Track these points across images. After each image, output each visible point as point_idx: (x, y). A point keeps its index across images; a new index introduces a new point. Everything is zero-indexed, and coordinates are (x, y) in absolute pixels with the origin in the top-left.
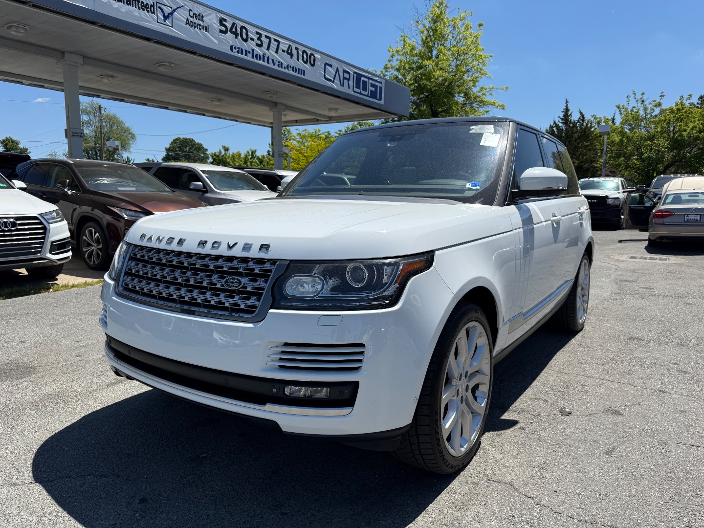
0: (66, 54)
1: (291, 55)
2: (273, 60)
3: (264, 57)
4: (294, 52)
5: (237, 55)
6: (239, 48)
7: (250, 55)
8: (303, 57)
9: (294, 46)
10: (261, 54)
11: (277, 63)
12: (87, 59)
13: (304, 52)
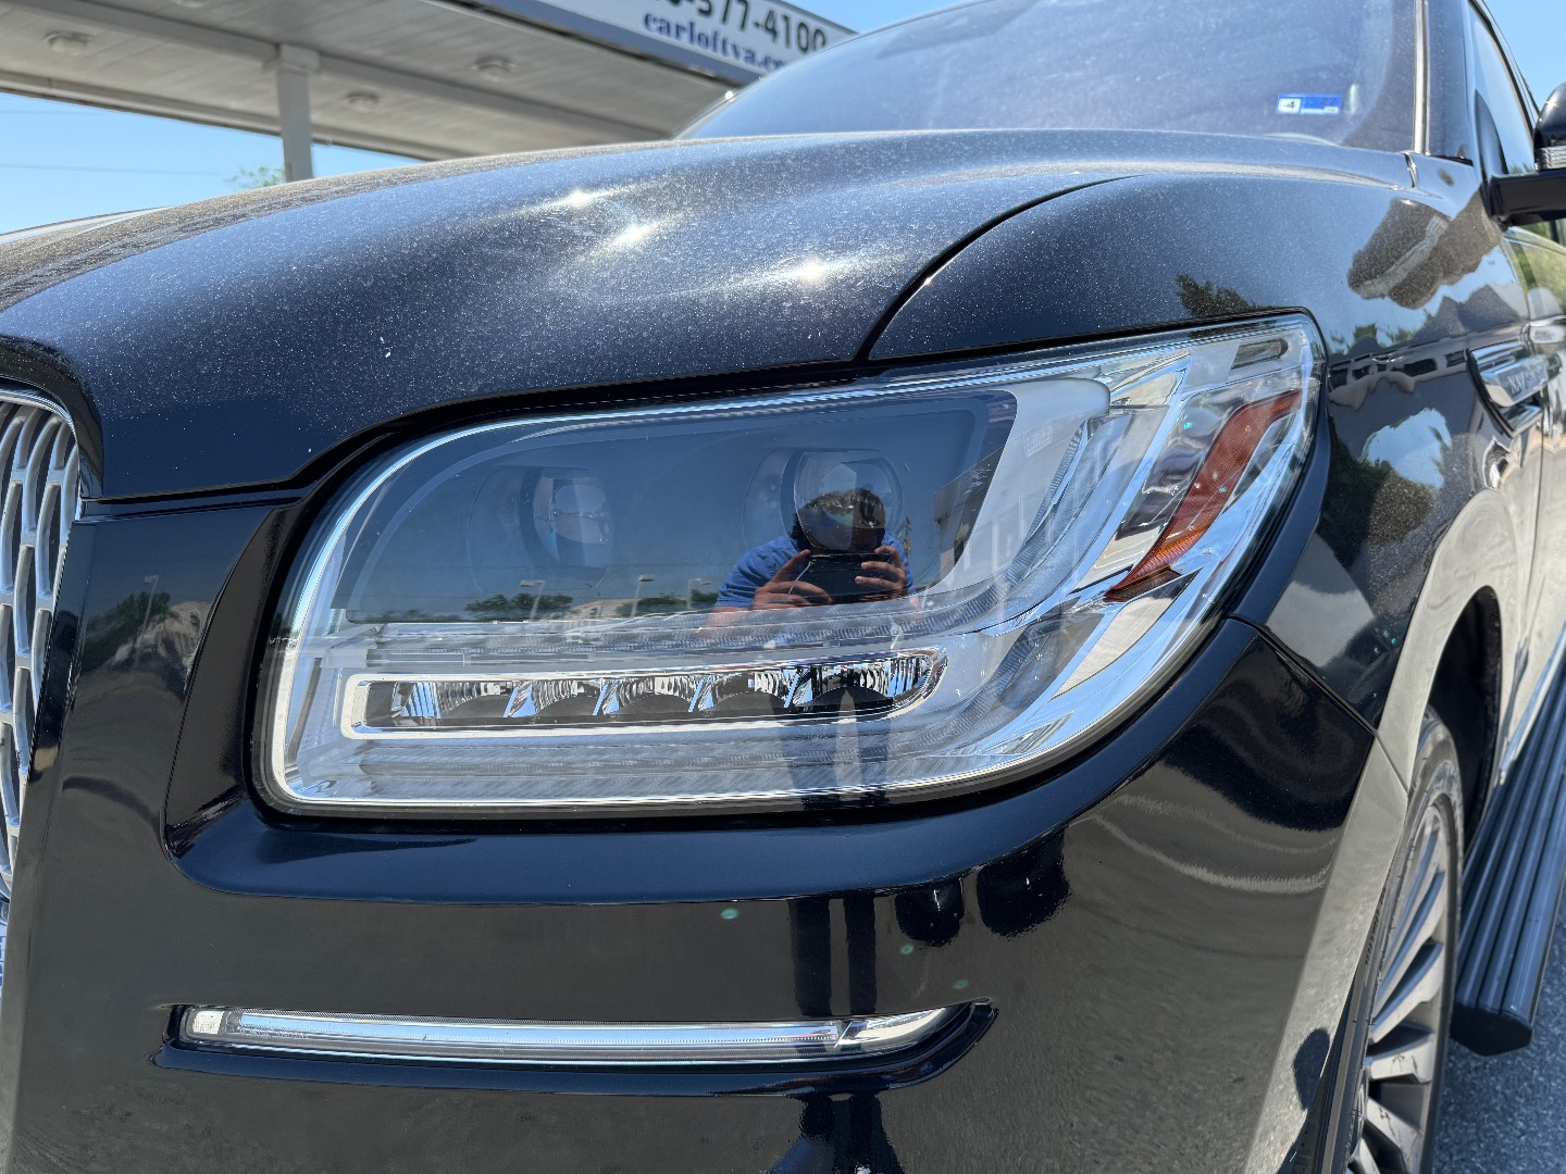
0: (286, 49)
1: (773, 32)
2: (734, 47)
3: (715, 39)
4: (781, 26)
5: (656, 35)
6: (662, 20)
7: (685, 36)
8: (799, 37)
9: (780, 11)
10: (710, 34)
11: (743, 54)
12: (331, 59)
13: (802, 25)
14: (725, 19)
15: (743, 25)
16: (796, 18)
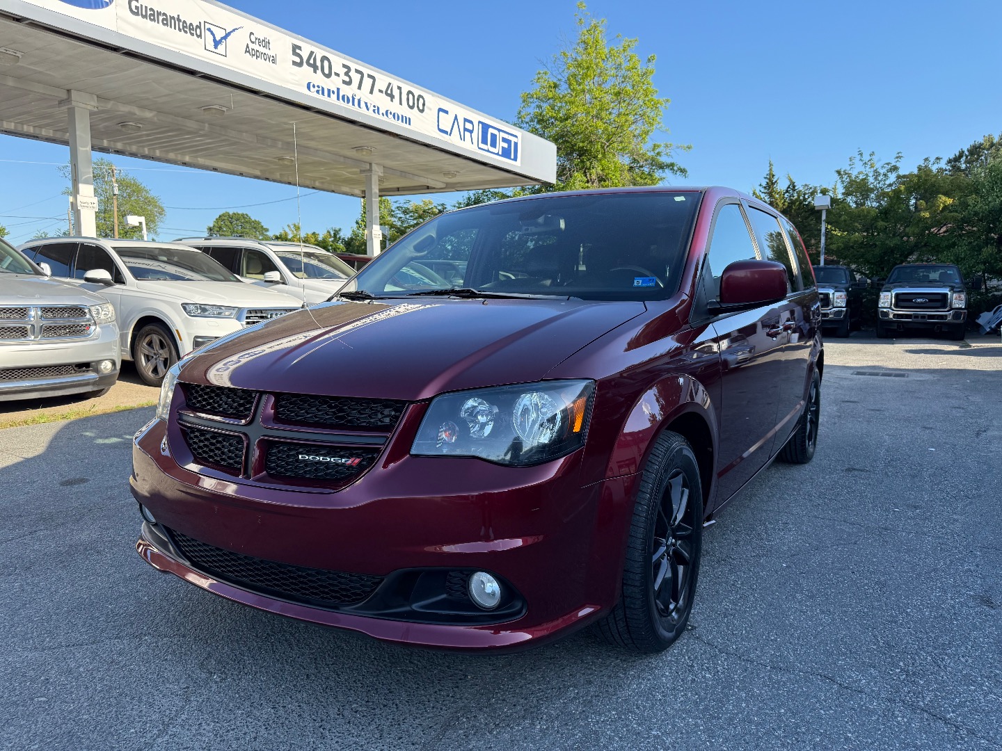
0: (72, 91)
1: (392, 97)
2: (366, 103)
3: (353, 99)
4: (396, 93)
5: (316, 95)
6: (318, 87)
7: (334, 97)
8: (408, 99)
9: (395, 84)
10: (350, 95)
11: (372, 109)
12: (102, 99)
13: (409, 92)
14: (359, 88)
15: (371, 92)
16: (406, 88)
